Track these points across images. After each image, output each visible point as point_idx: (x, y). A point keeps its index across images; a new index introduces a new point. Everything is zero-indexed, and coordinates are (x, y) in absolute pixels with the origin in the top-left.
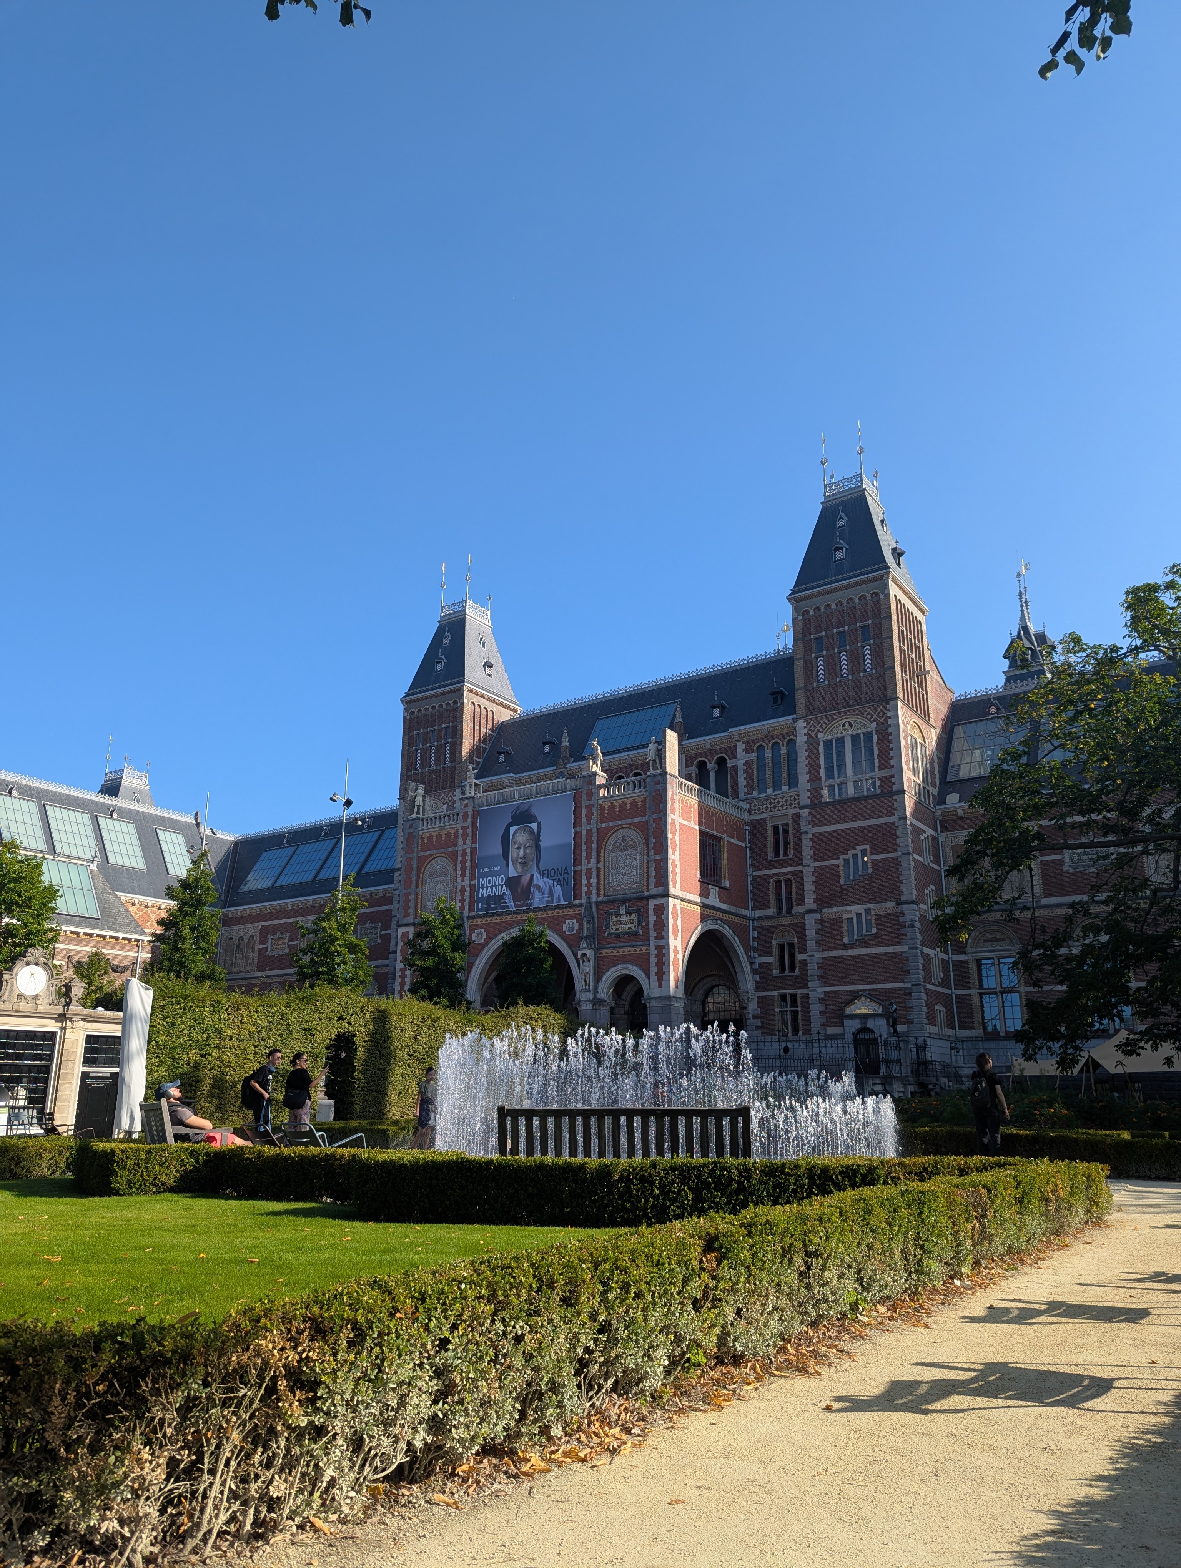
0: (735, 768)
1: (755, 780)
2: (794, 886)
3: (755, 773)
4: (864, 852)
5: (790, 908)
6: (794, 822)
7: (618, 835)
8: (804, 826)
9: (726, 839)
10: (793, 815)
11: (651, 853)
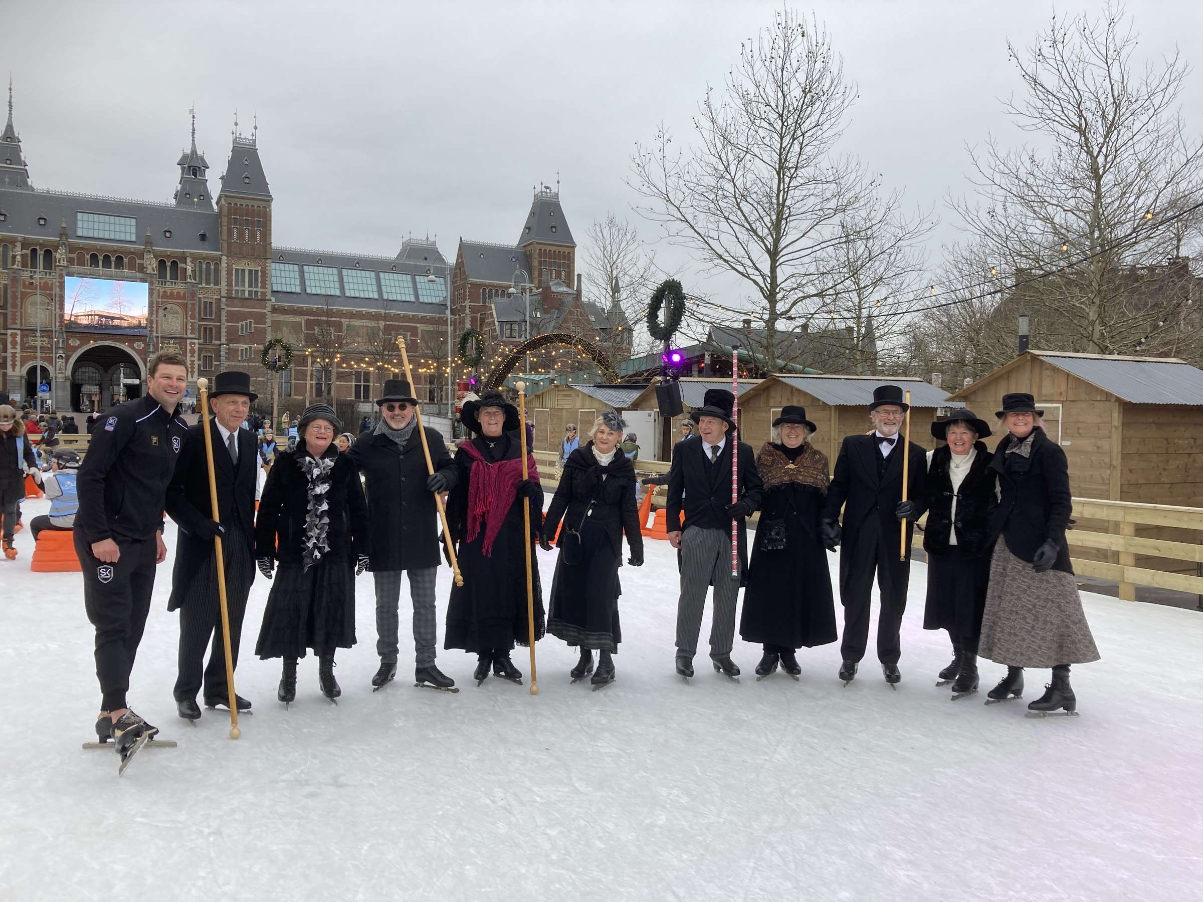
1: (196, 277)
3: (197, 274)
4: (251, 322)
5: (211, 341)
6: (216, 302)
7: (168, 306)
8: (223, 306)
10: (216, 299)
11: (189, 318)
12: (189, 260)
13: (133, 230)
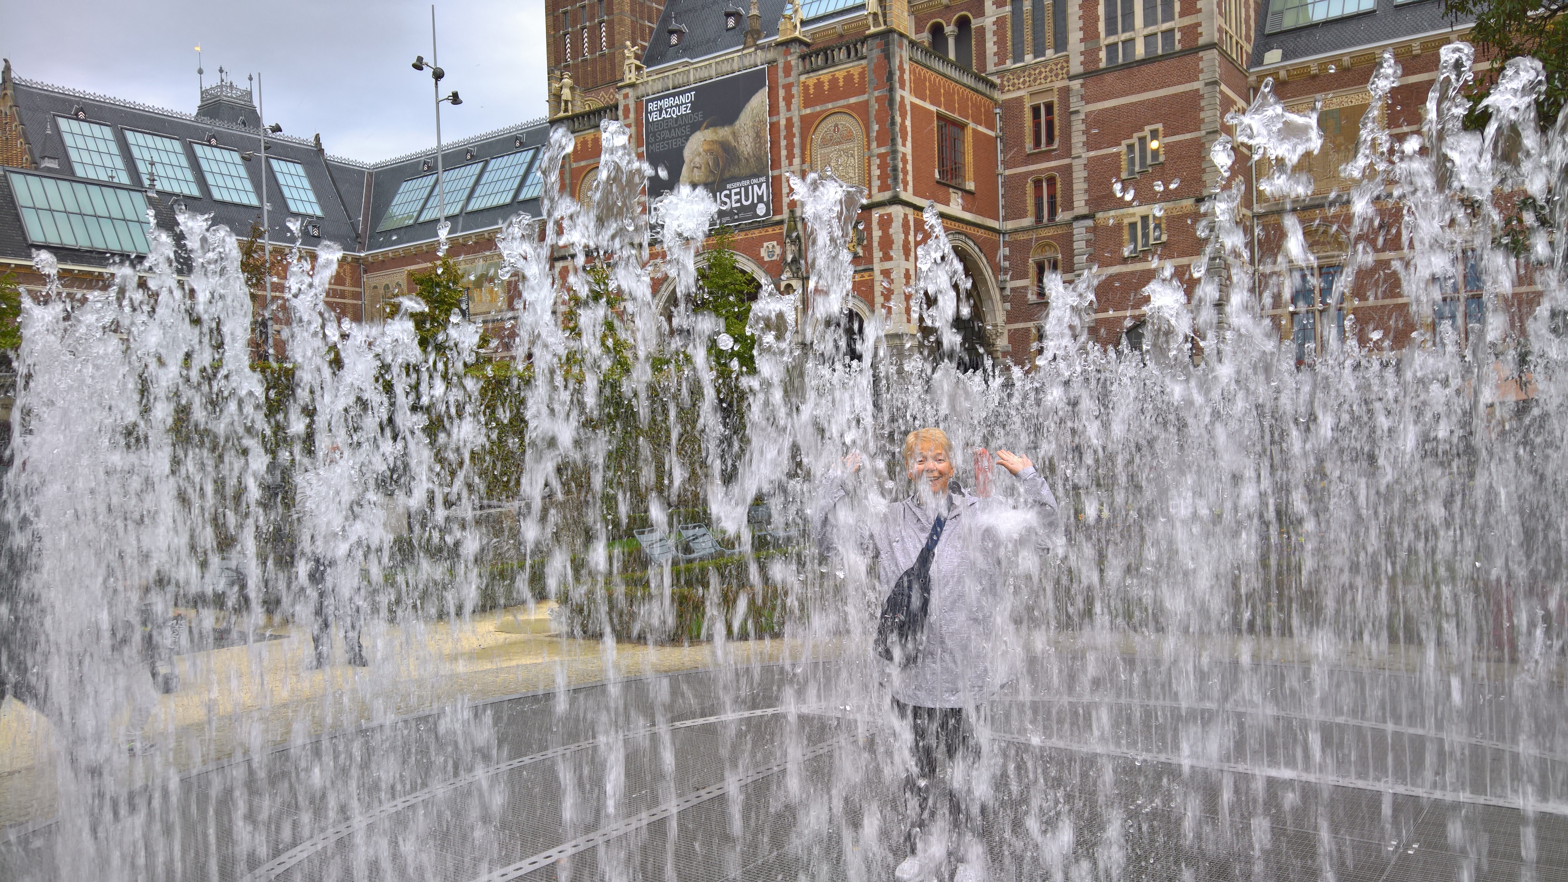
0: (982, 30)
1: (1009, 44)
2: (1059, 186)
3: (1009, 34)
4: (1154, 135)
5: (1053, 212)
6: (1060, 99)
7: (829, 123)
8: (1075, 103)
9: (972, 125)
10: (1060, 90)
11: (874, 145)
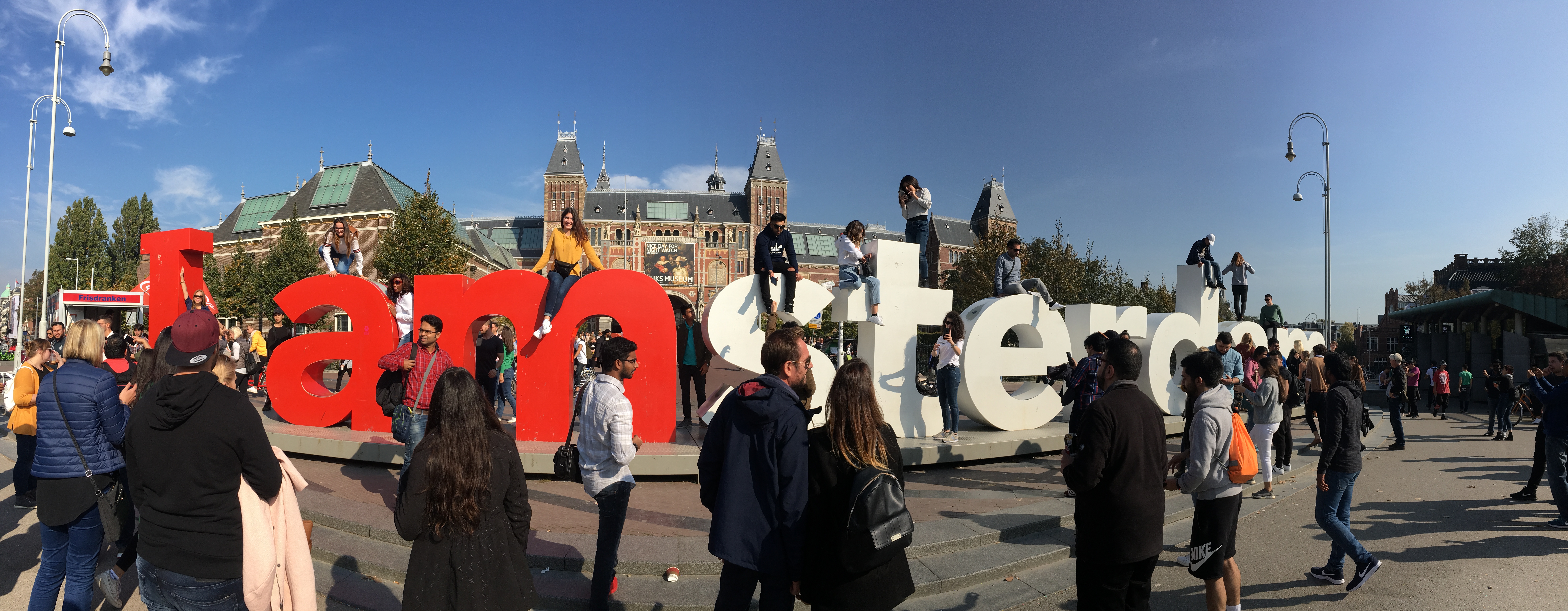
7: (715, 263)
11: (730, 272)
12: (726, 230)
13: (686, 211)
